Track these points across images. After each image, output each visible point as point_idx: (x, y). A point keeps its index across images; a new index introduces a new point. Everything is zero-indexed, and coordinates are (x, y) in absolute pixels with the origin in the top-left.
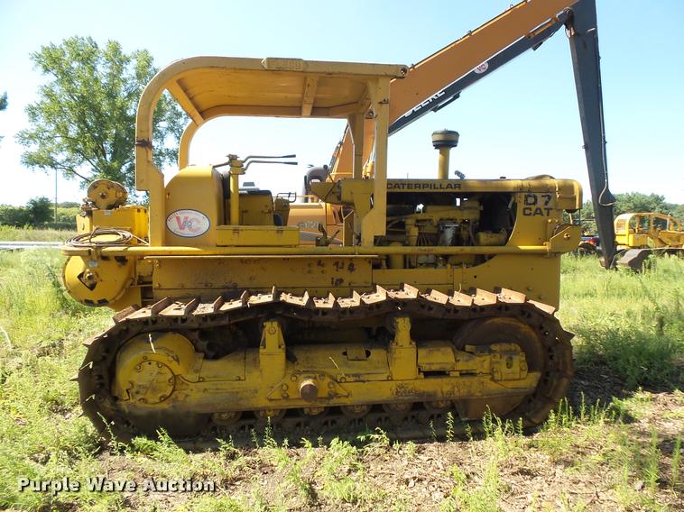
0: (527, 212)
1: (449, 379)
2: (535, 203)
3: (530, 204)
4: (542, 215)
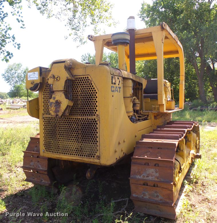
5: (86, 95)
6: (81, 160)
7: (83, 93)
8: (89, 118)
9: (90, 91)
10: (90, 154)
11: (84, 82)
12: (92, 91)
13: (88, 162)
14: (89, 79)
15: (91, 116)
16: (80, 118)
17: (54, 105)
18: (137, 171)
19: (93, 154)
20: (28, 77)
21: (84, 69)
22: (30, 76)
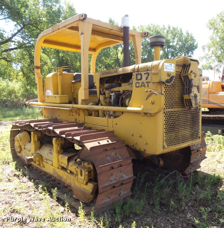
0: (138, 85)
1: (65, 173)
2: (141, 79)
3: (139, 80)
4: (145, 87)
17: (194, 98)
20: (165, 68)
22: (166, 67)
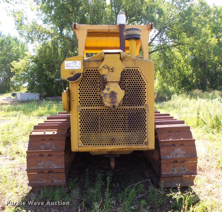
5: (135, 87)
6: (129, 148)
7: (131, 85)
8: (138, 108)
9: (139, 82)
10: (139, 141)
11: (132, 74)
12: (141, 83)
13: (136, 149)
14: (138, 72)
15: (140, 106)
16: (128, 108)
17: (109, 96)
18: (166, 152)
19: (141, 141)
20: (65, 66)
21: (134, 61)
22: (67, 65)
